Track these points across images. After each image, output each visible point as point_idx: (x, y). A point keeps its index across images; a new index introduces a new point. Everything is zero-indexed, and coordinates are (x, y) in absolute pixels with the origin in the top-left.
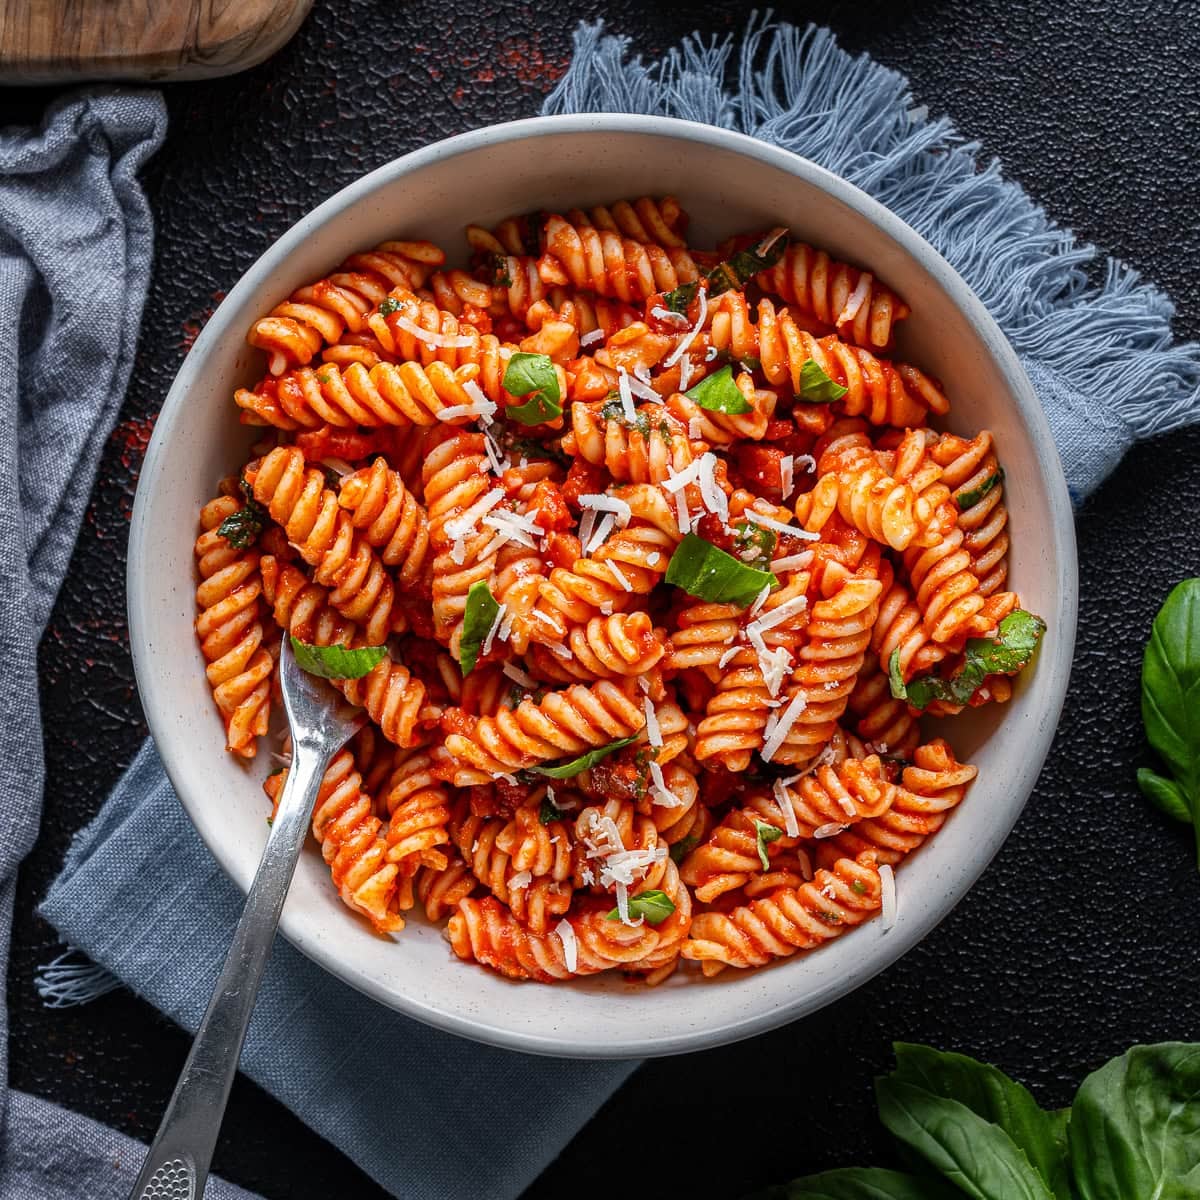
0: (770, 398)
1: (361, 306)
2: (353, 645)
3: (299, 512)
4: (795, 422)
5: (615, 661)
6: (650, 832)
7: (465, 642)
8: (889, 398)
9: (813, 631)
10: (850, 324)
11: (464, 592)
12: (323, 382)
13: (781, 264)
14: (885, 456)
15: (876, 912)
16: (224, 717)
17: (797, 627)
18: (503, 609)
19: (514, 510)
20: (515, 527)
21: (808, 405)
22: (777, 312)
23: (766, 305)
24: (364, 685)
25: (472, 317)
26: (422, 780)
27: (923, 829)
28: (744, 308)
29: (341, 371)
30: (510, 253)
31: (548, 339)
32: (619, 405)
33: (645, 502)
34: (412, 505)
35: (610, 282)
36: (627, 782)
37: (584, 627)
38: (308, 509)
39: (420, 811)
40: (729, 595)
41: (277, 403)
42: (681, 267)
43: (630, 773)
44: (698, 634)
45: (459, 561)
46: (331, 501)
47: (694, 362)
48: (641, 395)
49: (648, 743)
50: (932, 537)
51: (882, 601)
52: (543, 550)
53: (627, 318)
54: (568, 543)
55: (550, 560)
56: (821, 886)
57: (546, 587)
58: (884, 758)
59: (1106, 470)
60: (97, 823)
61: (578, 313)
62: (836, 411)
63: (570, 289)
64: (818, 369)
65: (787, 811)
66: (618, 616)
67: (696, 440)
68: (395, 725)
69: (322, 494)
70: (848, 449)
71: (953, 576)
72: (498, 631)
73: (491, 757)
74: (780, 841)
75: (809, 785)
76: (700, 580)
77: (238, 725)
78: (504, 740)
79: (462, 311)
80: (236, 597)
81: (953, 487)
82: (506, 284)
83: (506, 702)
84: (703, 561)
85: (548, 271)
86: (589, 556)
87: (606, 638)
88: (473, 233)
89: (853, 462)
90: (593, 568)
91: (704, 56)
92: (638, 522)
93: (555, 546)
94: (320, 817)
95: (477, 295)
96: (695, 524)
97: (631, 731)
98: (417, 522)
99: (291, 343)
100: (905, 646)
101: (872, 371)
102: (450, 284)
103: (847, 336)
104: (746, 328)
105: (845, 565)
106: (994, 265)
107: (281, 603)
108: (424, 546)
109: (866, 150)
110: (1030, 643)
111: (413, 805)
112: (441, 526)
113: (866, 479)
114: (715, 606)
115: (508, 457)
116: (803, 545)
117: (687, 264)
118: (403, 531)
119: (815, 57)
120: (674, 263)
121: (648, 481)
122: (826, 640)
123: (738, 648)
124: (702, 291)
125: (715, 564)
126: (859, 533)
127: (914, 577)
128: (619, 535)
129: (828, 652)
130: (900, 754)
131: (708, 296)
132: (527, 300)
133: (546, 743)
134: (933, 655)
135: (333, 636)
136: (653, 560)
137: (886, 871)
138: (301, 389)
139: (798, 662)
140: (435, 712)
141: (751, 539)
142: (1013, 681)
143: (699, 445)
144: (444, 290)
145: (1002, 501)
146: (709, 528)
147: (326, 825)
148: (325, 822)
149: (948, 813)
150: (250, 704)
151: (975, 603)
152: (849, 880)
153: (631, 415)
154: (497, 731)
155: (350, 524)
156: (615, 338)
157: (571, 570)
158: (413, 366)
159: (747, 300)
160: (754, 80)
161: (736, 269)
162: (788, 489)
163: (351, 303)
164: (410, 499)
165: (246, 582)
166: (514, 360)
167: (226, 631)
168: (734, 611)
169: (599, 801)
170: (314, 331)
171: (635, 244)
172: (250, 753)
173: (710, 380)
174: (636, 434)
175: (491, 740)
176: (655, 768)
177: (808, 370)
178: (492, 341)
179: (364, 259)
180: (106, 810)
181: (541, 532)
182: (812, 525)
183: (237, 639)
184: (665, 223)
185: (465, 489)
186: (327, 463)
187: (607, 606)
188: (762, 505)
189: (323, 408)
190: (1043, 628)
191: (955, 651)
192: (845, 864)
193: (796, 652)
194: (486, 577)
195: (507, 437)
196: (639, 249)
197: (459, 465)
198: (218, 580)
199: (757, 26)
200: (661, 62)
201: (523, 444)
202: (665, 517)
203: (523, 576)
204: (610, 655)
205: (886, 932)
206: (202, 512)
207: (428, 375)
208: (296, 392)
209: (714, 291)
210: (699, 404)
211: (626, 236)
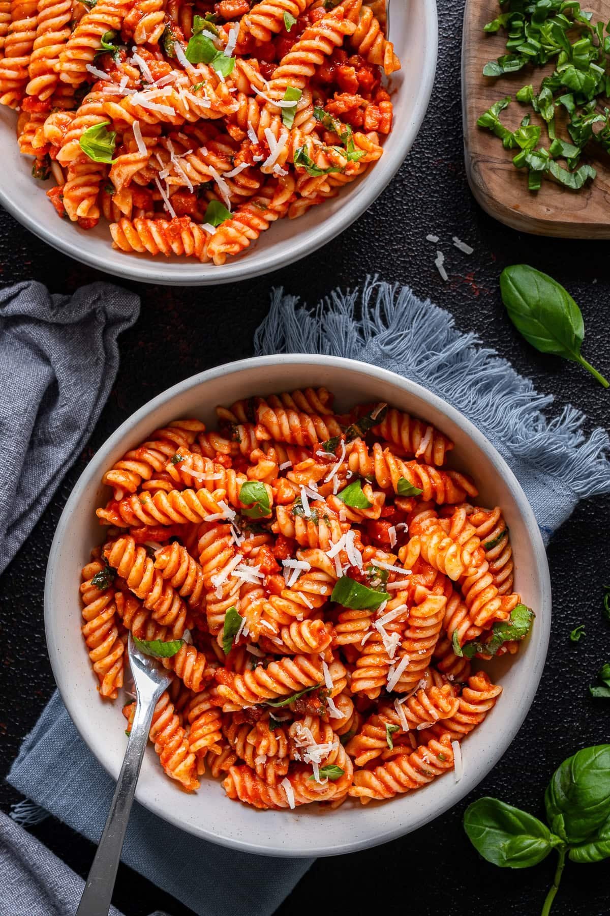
0: (381, 495)
1: (162, 458)
2: (166, 639)
3: (134, 574)
4: (396, 507)
5: (305, 647)
6: (329, 732)
7: (225, 638)
8: (446, 492)
9: (411, 623)
10: (422, 456)
11: (223, 612)
12: (143, 503)
13: (384, 423)
14: (444, 522)
15: (452, 769)
16: (99, 678)
17: (402, 621)
18: (244, 619)
19: (248, 564)
20: (249, 574)
21: (402, 498)
22: (383, 450)
23: (377, 447)
24: (173, 660)
25: (221, 459)
26: (206, 706)
27: (475, 722)
28: (365, 450)
29: (152, 496)
30: (240, 422)
31: (262, 470)
32: (301, 507)
33: (318, 560)
34: (194, 566)
35: (293, 438)
36: (315, 708)
37: (288, 627)
38: (138, 571)
39: (206, 724)
40: (365, 605)
41: (120, 516)
42: (331, 426)
43: (316, 704)
44: (349, 627)
45: (220, 597)
46: (150, 566)
47: (340, 479)
48: (313, 497)
49: (325, 686)
50: (472, 570)
51: (447, 605)
52: (264, 585)
53: (304, 455)
54: (278, 580)
55: (269, 591)
56: (421, 756)
57: (267, 607)
58: (452, 683)
59: (564, 516)
60: (35, 730)
61: (277, 453)
62: (418, 501)
63: (273, 442)
64: (407, 482)
65: (402, 716)
66: (307, 621)
67: (343, 522)
68: (191, 680)
69: (145, 561)
70: (425, 520)
71: (484, 590)
72: (242, 631)
73: (241, 697)
74: (399, 732)
75: (413, 702)
76: (349, 599)
77: (107, 684)
78: (248, 689)
79: (216, 456)
80: (103, 616)
81: (482, 537)
82: (238, 441)
83: (249, 666)
84: (350, 589)
85: (260, 434)
86: (288, 588)
87: (300, 634)
88: (219, 411)
89: (428, 529)
90: (291, 595)
91: (343, 300)
92: (315, 569)
93: (271, 582)
94: (153, 731)
95: (223, 446)
96: (345, 572)
97: (316, 683)
98: (197, 574)
99: (126, 484)
100: (461, 628)
101: (436, 480)
102: (208, 440)
103: (421, 460)
104: (367, 460)
105: (427, 587)
106: (501, 409)
107: (127, 618)
108: (201, 587)
109: (429, 350)
110: (527, 625)
111: (202, 721)
112: (209, 578)
113: (435, 539)
114: (358, 612)
115: (244, 534)
116: (403, 576)
117: (334, 425)
118: (189, 580)
119: (401, 302)
120: (327, 425)
121: (319, 547)
122: (418, 628)
123: (371, 633)
124: (343, 441)
125: (356, 591)
126: (432, 568)
127: (464, 590)
128: (305, 576)
129: (419, 634)
130: (460, 679)
131: (346, 443)
132: (250, 448)
133: (271, 691)
134: (475, 633)
135: (155, 635)
136: (324, 590)
137: (456, 744)
138: (131, 507)
139: (404, 638)
140: (212, 671)
141: (375, 575)
142: (520, 643)
143: (345, 525)
144: (205, 444)
145: (509, 542)
146: (352, 573)
147: (157, 734)
148: (155, 734)
149: (488, 713)
150: (112, 672)
151: (497, 603)
152: (436, 753)
153: (308, 512)
154: (245, 684)
155: (162, 577)
156: (297, 467)
157: (280, 597)
158: (190, 492)
159: (367, 445)
160: (370, 313)
161: (360, 427)
162: (394, 542)
163: (156, 458)
164: (193, 562)
165: (107, 606)
166: (244, 485)
167: (98, 634)
168: (368, 613)
169: (300, 717)
170: (137, 475)
171: (306, 417)
172: (114, 696)
173: (349, 488)
174: (311, 523)
175: (242, 689)
176: (330, 700)
177: (401, 483)
178: (232, 473)
179: (163, 433)
180: (40, 722)
181: (263, 576)
182: (407, 565)
183: (104, 637)
184: (322, 403)
185: (221, 557)
186: (147, 543)
187: (300, 616)
188: (380, 554)
189: (144, 518)
190: (533, 616)
191: (488, 629)
192: (434, 743)
193: (402, 633)
194: (234, 604)
195: (242, 523)
196: (308, 420)
197: (217, 544)
198: (92, 607)
199: (370, 283)
200: (316, 308)
201: (251, 527)
202: (329, 568)
203: (255, 600)
204: (303, 645)
205: (457, 782)
206: (83, 570)
207: (198, 497)
208: (129, 509)
209: (349, 439)
210: (344, 502)
211: (301, 412)
